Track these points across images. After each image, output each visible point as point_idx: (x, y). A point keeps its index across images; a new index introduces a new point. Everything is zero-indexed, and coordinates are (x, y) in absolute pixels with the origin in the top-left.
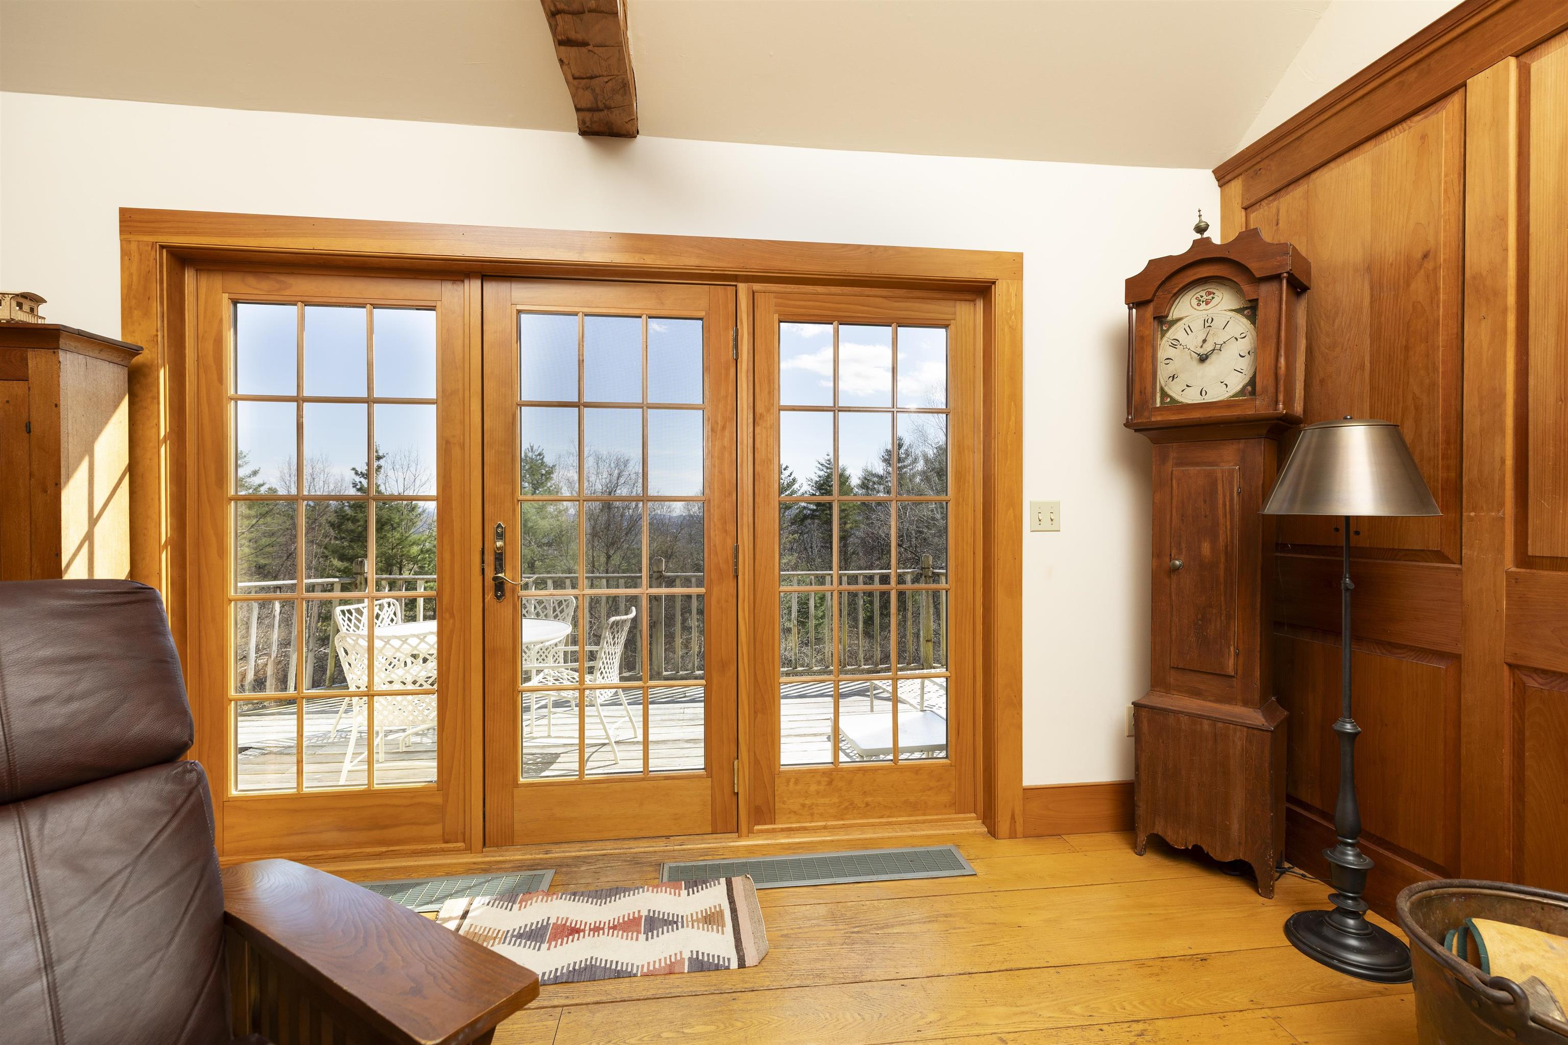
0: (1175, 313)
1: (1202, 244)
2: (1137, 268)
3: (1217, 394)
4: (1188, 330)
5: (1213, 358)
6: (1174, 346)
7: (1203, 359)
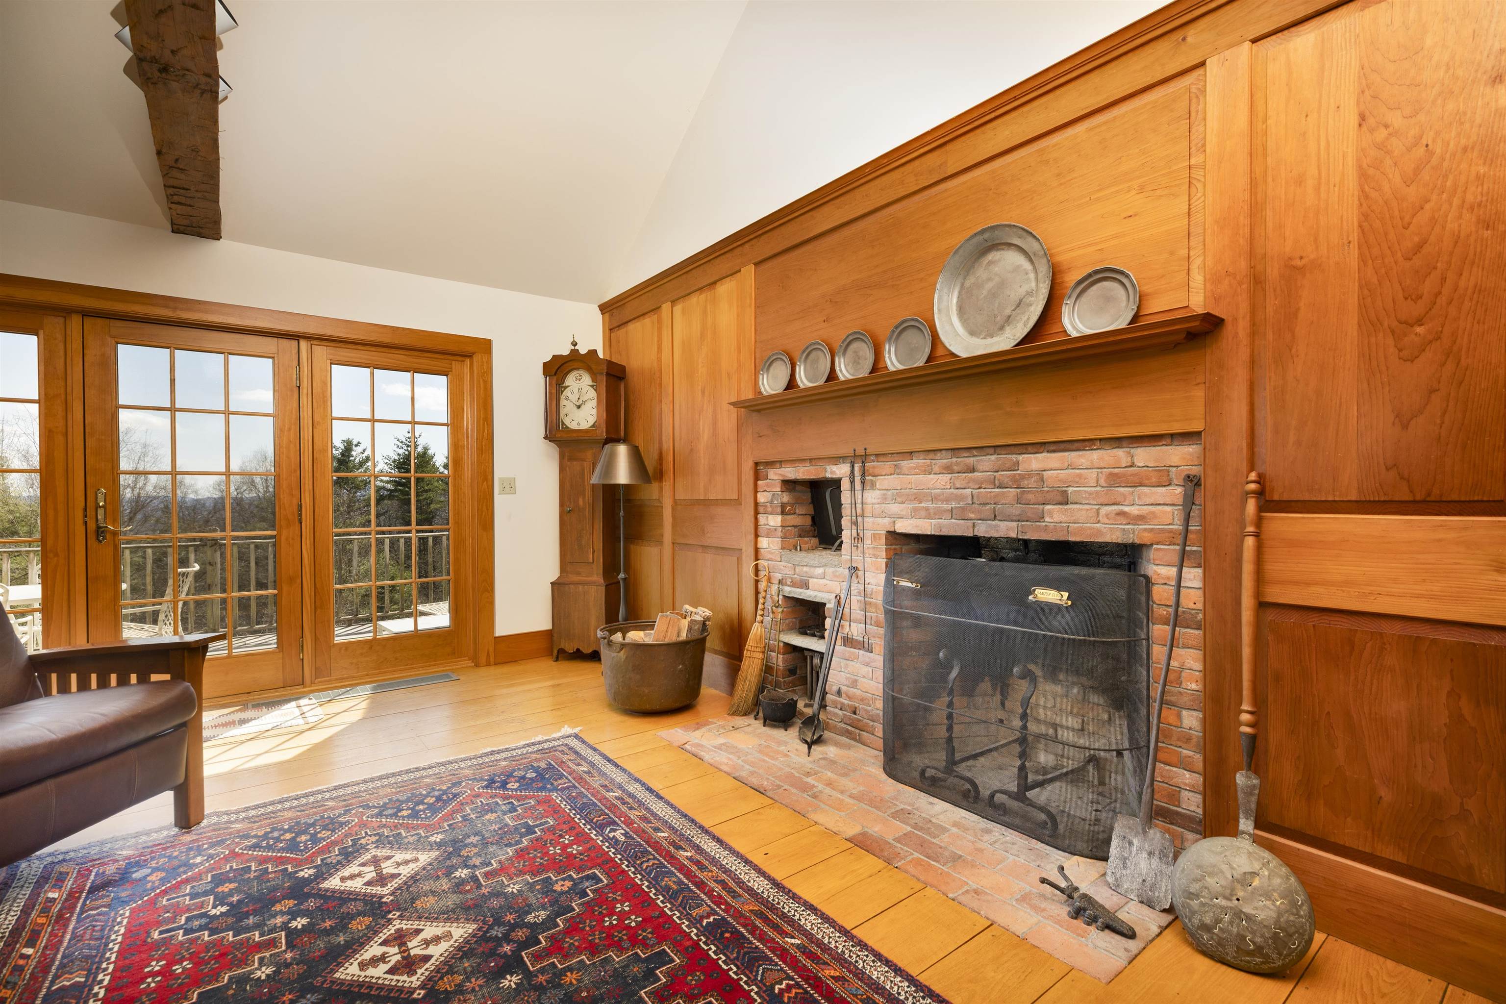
0: (567, 383)
1: (574, 352)
2: (548, 358)
3: (585, 426)
4: (572, 393)
5: (583, 406)
6: (566, 399)
7: (579, 407)
